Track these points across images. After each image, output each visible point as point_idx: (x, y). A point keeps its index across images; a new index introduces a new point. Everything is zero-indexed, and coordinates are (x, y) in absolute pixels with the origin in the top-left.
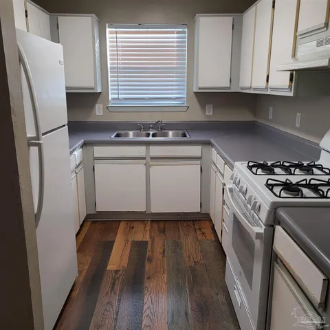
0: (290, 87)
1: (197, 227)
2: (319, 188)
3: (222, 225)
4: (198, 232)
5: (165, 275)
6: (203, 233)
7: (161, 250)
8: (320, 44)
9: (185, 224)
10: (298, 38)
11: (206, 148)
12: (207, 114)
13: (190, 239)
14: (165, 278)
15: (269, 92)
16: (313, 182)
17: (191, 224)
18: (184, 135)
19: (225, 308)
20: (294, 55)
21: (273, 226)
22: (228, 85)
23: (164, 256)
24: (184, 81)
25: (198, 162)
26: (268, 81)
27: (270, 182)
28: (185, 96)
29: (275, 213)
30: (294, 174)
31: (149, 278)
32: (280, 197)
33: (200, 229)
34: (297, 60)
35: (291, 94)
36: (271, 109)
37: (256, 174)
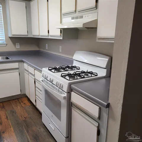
0: (61, 35)
1: (20, 101)
2: (80, 74)
3: (36, 97)
4: (22, 103)
5: (12, 128)
6: (24, 104)
7: (5, 117)
8: (73, 18)
9: (14, 101)
10: (62, 15)
11: (21, 64)
12: (17, 47)
13: (19, 107)
14: (12, 130)
15: (50, 38)
16: (77, 73)
17: (16, 100)
18: (7, 58)
19: (45, 133)
20: (61, 22)
21: (69, 92)
22: (26, 34)
23: (8, 119)
24: (3, 31)
25: (17, 70)
26: (48, 33)
27: (63, 75)
28: (4, 39)
29: (70, 87)
30: (68, 71)
31: (3, 132)
32: (70, 80)
33: (22, 102)
34: (62, 25)
35: (61, 38)
36: (47, 45)
37: (54, 72)
